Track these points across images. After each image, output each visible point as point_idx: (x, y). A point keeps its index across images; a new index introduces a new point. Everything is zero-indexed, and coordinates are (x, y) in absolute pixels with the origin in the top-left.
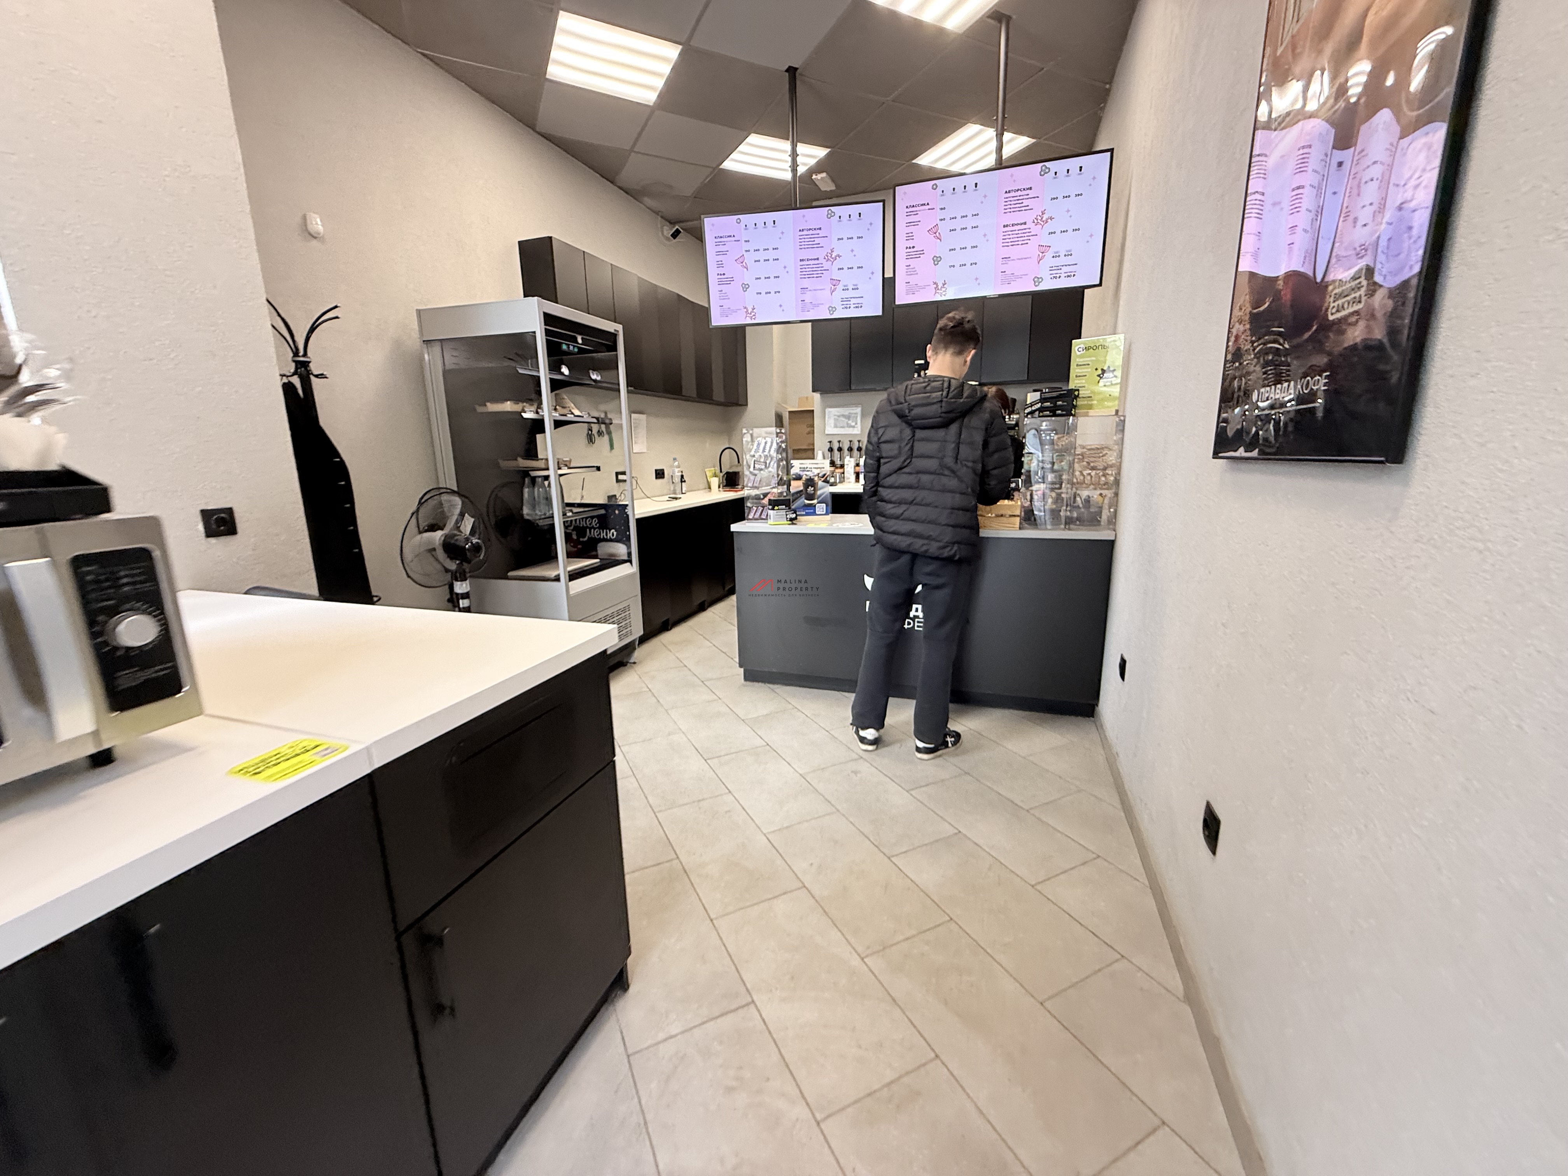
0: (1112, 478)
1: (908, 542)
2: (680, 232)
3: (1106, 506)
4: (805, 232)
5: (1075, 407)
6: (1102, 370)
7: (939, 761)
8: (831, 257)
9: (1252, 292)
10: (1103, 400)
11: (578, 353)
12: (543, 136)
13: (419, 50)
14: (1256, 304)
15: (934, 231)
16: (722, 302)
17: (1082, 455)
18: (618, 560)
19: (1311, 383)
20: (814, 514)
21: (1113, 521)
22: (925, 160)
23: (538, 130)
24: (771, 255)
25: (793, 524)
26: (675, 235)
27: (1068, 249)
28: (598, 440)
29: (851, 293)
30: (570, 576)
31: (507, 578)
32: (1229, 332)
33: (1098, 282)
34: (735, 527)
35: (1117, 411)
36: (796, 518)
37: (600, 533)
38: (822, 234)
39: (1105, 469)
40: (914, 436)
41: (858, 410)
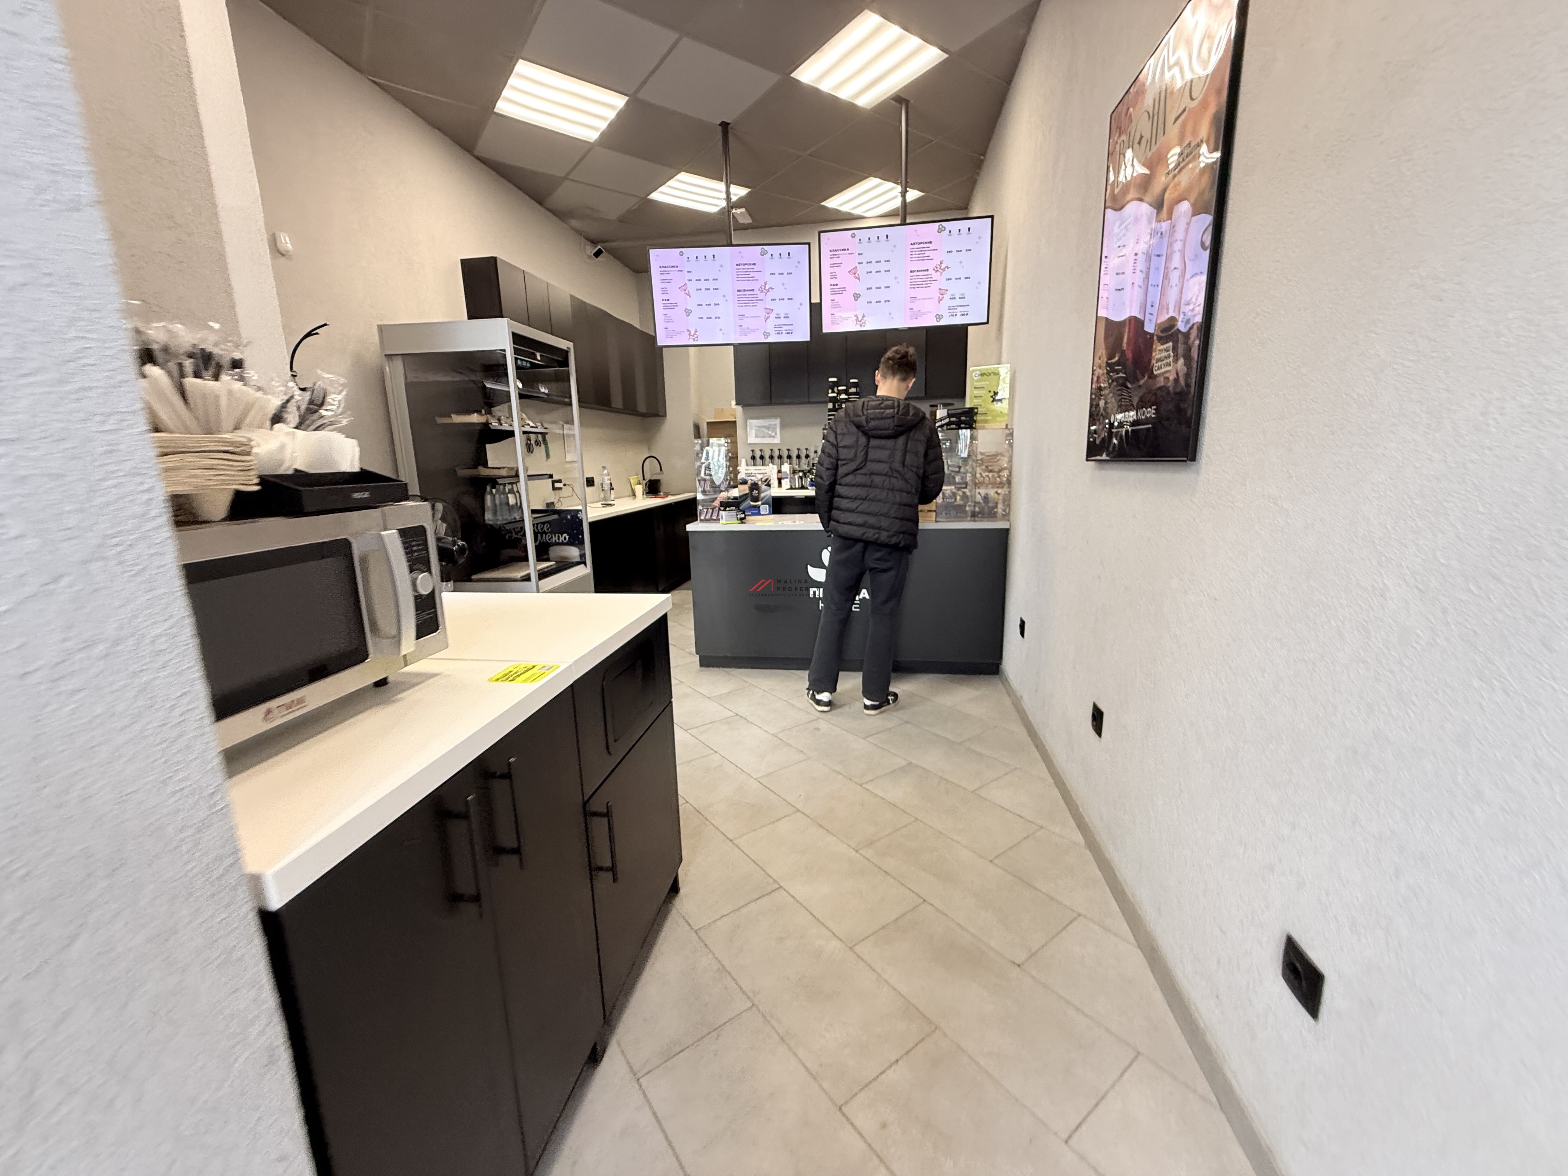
0: (1005, 479)
1: (861, 532)
2: (602, 252)
3: (1000, 502)
4: (742, 267)
5: (975, 421)
6: (994, 392)
7: (884, 715)
8: (765, 290)
9: (1107, 348)
10: (998, 416)
11: (530, 368)
12: (478, 158)
13: (370, 78)
14: (1110, 357)
15: (854, 272)
16: (667, 325)
17: (981, 460)
18: (573, 563)
19: (1146, 413)
20: (759, 514)
21: (1006, 516)
22: (832, 203)
23: (476, 153)
24: (711, 285)
25: (742, 523)
26: (597, 254)
27: (962, 292)
28: (536, 449)
29: (782, 321)
30: (539, 575)
31: (471, 580)
32: (1093, 374)
33: (985, 321)
34: (690, 527)
35: (1007, 425)
36: (744, 518)
37: (552, 537)
38: (756, 268)
39: (1000, 471)
40: (868, 444)
41: (777, 422)
